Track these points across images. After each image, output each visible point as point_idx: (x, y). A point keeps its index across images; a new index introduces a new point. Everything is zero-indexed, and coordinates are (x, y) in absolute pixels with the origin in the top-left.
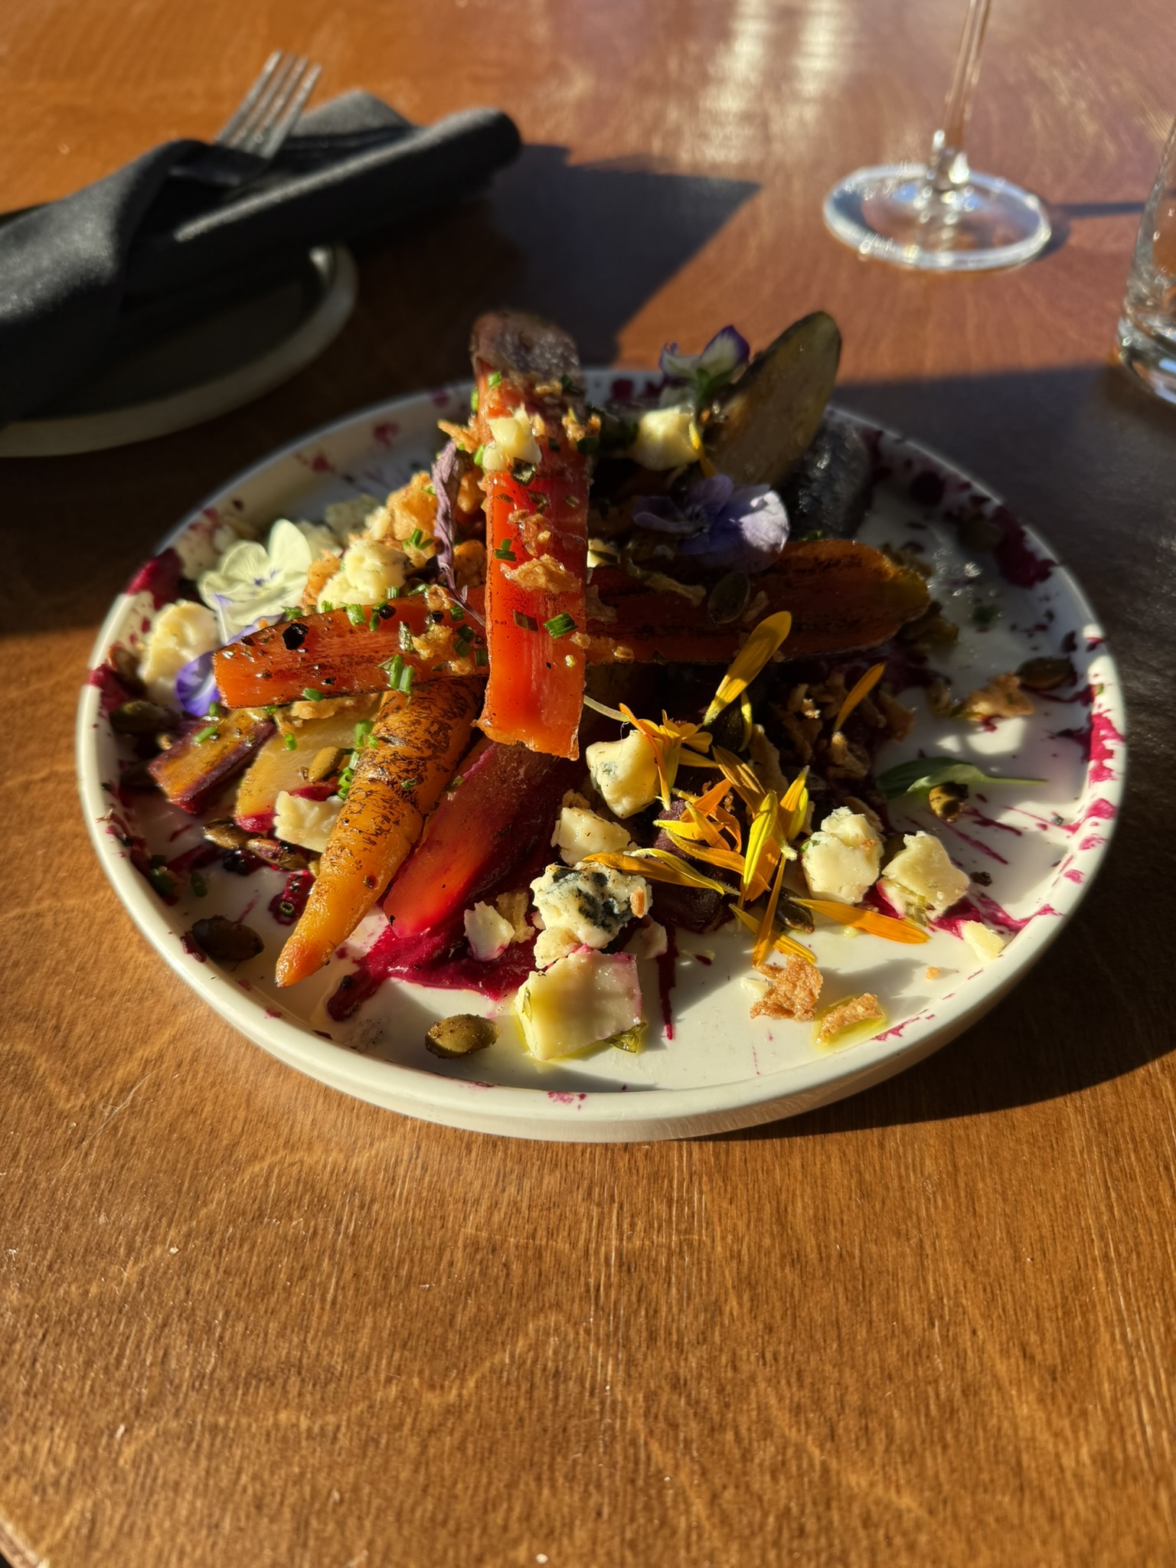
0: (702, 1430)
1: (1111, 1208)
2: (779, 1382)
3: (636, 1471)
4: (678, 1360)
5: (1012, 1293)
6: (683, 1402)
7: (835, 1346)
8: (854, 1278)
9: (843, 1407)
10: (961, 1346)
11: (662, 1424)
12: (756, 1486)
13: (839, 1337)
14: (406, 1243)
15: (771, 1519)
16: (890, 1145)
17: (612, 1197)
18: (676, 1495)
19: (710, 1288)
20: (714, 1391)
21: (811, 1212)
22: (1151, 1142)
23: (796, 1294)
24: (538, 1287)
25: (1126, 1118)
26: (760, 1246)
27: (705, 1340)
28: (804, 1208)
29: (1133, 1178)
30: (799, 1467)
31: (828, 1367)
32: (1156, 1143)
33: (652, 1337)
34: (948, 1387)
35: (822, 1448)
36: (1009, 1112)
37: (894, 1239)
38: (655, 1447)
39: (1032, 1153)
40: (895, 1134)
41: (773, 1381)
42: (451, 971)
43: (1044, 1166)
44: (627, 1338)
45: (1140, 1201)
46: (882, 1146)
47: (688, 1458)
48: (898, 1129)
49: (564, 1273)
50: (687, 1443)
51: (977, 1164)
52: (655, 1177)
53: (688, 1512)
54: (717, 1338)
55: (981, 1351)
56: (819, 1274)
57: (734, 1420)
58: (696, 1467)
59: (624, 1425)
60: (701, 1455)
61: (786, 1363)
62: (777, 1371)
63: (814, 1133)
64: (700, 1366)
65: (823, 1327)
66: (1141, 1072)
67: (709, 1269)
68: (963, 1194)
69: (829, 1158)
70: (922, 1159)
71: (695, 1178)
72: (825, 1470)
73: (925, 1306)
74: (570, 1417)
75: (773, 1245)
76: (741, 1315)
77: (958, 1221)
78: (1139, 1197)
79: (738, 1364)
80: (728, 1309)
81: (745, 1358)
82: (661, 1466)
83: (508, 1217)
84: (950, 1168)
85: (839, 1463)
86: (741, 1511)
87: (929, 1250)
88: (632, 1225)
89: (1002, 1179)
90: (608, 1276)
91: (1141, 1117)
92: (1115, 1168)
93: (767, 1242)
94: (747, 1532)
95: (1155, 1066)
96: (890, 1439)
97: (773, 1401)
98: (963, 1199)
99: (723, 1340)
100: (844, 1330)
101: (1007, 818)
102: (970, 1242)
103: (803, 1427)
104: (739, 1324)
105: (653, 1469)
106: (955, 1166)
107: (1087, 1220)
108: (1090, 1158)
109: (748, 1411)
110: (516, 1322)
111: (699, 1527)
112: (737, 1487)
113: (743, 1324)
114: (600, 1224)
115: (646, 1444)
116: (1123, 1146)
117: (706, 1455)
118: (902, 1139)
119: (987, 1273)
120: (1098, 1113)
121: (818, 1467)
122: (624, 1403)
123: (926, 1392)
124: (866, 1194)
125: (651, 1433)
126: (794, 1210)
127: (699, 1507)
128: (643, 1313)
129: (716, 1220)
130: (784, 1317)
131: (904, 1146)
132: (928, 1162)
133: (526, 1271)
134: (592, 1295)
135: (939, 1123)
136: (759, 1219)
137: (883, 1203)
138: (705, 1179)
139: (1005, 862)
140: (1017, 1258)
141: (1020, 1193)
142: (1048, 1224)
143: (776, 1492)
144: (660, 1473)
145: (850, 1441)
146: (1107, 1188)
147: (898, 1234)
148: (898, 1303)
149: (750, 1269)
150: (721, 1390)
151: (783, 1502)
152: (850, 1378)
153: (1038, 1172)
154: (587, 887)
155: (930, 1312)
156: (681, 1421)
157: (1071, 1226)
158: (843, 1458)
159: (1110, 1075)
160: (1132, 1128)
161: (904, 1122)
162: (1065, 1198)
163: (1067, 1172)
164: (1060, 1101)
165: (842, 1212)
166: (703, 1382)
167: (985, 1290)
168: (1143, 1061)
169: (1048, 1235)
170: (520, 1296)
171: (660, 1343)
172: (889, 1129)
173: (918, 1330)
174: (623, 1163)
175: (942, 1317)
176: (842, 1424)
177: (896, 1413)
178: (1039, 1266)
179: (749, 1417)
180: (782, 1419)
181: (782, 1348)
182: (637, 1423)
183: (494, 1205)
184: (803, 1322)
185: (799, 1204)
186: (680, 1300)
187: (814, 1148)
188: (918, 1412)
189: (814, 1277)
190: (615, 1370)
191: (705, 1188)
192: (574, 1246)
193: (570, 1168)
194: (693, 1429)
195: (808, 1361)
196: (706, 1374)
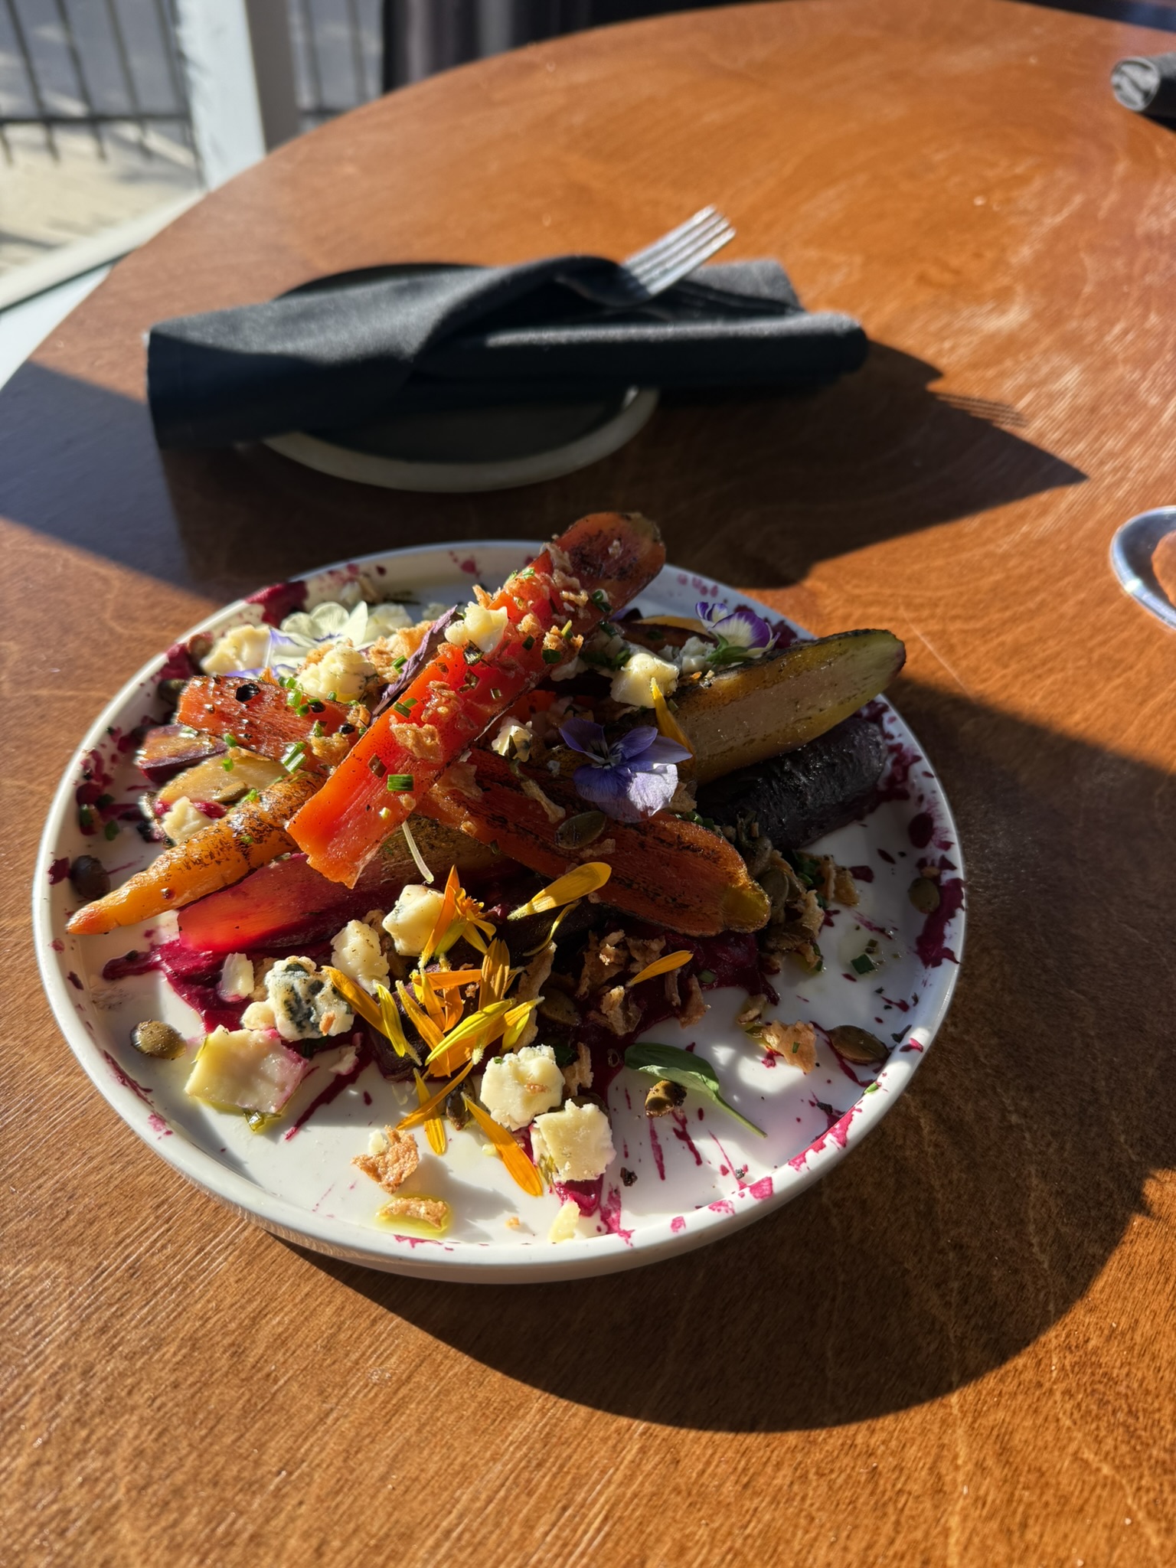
0: (72, 1415)
1: (489, 1501)
2: (146, 1425)
3: (11, 1406)
4: (104, 1356)
5: (355, 1499)
6: (79, 1387)
7: (203, 1432)
8: (262, 1398)
9: (167, 1476)
10: (283, 1505)
11: (53, 1391)
12: (67, 1479)
13: (212, 1428)
14: (30, 1153)
15: (55, 1507)
16: (380, 1327)
17: (170, 1219)
18: (18, 1442)
19: (168, 1326)
20: (104, 1396)
21: (281, 1329)
22: (574, 1479)
23: (215, 1377)
24: (72, 1242)
25: (573, 1446)
26: (226, 1326)
27: (132, 1358)
28: (279, 1323)
29: (530, 1494)
30: (103, 1490)
31: (185, 1443)
32: (577, 1483)
33: (103, 1330)
34: (246, 1524)
35: (128, 1491)
36: (490, 1371)
37: (315, 1393)
38: (37, 1400)
39: (474, 1413)
40: (391, 1321)
41: (143, 1422)
42: (194, 991)
43: (475, 1430)
44: (89, 1317)
45: (517, 1515)
46: (374, 1322)
47: (47, 1424)
48: (398, 1320)
49: (95, 1245)
50: (57, 1415)
51: (427, 1389)
52: (206, 1227)
53: (14, 1458)
54: (139, 1364)
55: (292, 1519)
56: (243, 1375)
57: (97, 1426)
58: (46, 1435)
59: (33, 1371)
60: (56, 1430)
61: (163, 1417)
62: (153, 1417)
63: (337, 1278)
64: (112, 1372)
65: (210, 1413)
66: (624, 1421)
67: (180, 1314)
68: (394, 1402)
69: (330, 1302)
70: (391, 1354)
71: (231, 1248)
72: (116, 1507)
73: (288, 1456)
74: (9, 1340)
75: (234, 1332)
76: (169, 1361)
77: (371, 1418)
78: (520, 1511)
79: (136, 1390)
80: (165, 1350)
81: (143, 1390)
82: (27, 1416)
83: (97, 1184)
84: (404, 1377)
85: (129, 1510)
86: (43, 1486)
87: (330, 1421)
88: (164, 1247)
89: (432, 1413)
90: (117, 1268)
91: (585, 1455)
92: (526, 1475)
93: (233, 1326)
94: (32, 1502)
95: (640, 1426)
96: (175, 1524)
97: (131, 1434)
98: (390, 1406)
99: (142, 1369)
100: (220, 1427)
101: (703, 1144)
102: (364, 1438)
103: (131, 1467)
104: (161, 1365)
105: (21, 1414)
106: (409, 1378)
107: (463, 1494)
108: (513, 1453)
109: (111, 1428)
110: (39, 1253)
111: (11, 1474)
112: (56, 1469)
113: (164, 1368)
114: (146, 1230)
115: (34, 1395)
116: (548, 1465)
117: (58, 1432)
118: (393, 1329)
119: (352, 1471)
120: (556, 1425)
121: (114, 1500)
122: (46, 1358)
123: (228, 1514)
124: (328, 1348)
125: (43, 1390)
126: (271, 1319)
127: (21, 1462)
128: (114, 1309)
129: (216, 1285)
130: (191, 1385)
131: (389, 1335)
132: (393, 1360)
133: (75, 1226)
134: (96, 1272)
135: (430, 1338)
136: (243, 1307)
137: (334, 1363)
138: (236, 1253)
139: (663, 1177)
140: (384, 1478)
141: (435, 1435)
142: (431, 1472)
143: (74, 1493)
144: (22, 1420)
145: (149, 1502)
146: (503, 1485)
147: (321, 1393)
148: (272, 1439)
149: (204, 1336)
150: (108, 1400)
151: (71, 1504)
152: (189, 1463)
153: (464, 1431)
154: (300, 988)
155: (286, 1464)
156: (67, 1398)
157: (446, 1489)
158: (134, 1509)
159: (596, 1404)
160: (570, 1457)
161: (407, 1319)
162: (463, 1465)
163: (486, 1448)
164: (537, 1392)
165: (300, 1346)
166: (104, 1385)
167: (338, 1481)
168: (635, 1415)
169: (423, 1482)
170: (57, 1239)
171: (104, 1338)
172: (391, 1315)
173: (265, 1469)
174: (196, 1203)
175: (290, 1474)
176: (155, 1487)
177: (195, 1511)
178: (393, 1497)
179: (107, 1431)
180: (125, 1449)
181: (170, 1405)
182: (41, 1376)
183: (98, 1169)
184: (200, 1398)
185: (278, 1319)
186: (142, 1319)
187: (326, 1289)
188: (209, 1522)
189: (237, 1375)
190: (62, 1333)
191: (230, 1259)
192: (117, 1232)
193: (163, 1181)
194: (67, 1409)
195: (176, 1428)
196: (110, 1380)
